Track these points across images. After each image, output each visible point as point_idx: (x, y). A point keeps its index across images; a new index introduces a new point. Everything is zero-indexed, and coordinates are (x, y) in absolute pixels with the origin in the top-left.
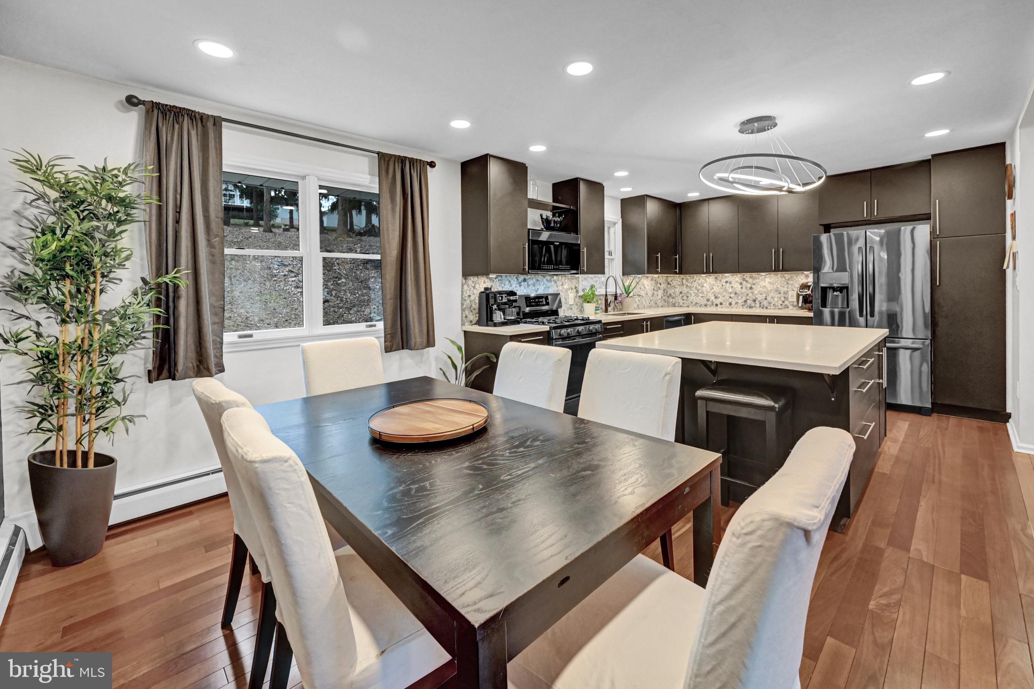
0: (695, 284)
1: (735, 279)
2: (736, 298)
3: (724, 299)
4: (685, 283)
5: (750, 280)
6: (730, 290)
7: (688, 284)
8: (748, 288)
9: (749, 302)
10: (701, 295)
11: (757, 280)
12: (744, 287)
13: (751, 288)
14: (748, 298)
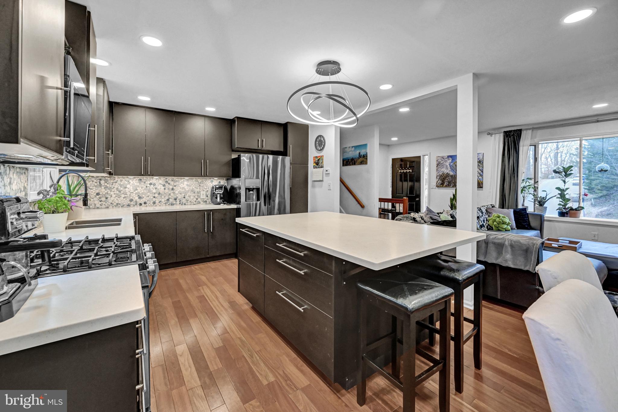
0: (116, 186)
1: (158, 182)
2: (159, 197)
3: (148, 198)
4: (103, 184)
5: (172, 183)
6: (154, 191)
7: (108, 185)
8: (170, 189)
9: (171, 200)
10: (123, 196)
11: (178, 183)
12: (166, 188)
13: (173, 189)
14: (170, 197)
